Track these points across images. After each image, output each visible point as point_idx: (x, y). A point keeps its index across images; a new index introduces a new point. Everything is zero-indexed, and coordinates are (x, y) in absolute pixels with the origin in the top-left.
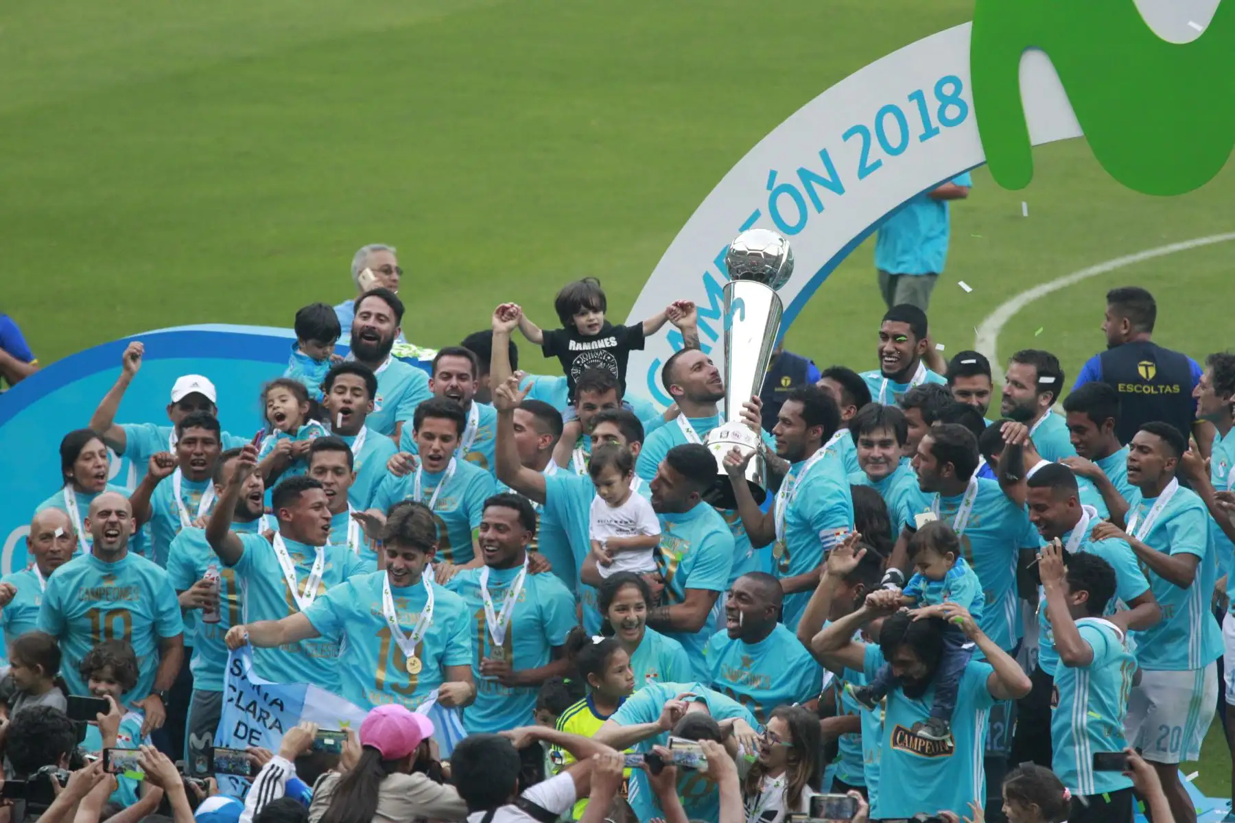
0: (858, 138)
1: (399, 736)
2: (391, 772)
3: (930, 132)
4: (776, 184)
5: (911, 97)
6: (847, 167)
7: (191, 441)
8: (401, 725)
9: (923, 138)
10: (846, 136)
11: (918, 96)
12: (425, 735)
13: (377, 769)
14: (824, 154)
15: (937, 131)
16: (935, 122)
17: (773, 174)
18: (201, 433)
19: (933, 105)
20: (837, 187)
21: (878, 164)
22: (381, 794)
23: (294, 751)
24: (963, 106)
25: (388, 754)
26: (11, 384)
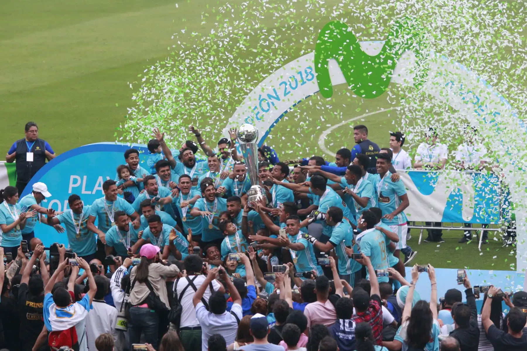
0: (283, 85)
1: (151, 252)
2: (151, 263)
4: (262, 98)
5: (298, 73)
6: (280, 93)
8: (151, 249)
9: (302, 85)
10: (280, 85)
11: (300, 73)
12: (158, 251)
14: (274, 90)
15: (305, 82)
16: (305, 80)
17: (260, 96)
19: (304, 75)
20: (278, 98)
21: (289, 92)
23: (127, 265)
24: (313, 75)
26: (49, 160)
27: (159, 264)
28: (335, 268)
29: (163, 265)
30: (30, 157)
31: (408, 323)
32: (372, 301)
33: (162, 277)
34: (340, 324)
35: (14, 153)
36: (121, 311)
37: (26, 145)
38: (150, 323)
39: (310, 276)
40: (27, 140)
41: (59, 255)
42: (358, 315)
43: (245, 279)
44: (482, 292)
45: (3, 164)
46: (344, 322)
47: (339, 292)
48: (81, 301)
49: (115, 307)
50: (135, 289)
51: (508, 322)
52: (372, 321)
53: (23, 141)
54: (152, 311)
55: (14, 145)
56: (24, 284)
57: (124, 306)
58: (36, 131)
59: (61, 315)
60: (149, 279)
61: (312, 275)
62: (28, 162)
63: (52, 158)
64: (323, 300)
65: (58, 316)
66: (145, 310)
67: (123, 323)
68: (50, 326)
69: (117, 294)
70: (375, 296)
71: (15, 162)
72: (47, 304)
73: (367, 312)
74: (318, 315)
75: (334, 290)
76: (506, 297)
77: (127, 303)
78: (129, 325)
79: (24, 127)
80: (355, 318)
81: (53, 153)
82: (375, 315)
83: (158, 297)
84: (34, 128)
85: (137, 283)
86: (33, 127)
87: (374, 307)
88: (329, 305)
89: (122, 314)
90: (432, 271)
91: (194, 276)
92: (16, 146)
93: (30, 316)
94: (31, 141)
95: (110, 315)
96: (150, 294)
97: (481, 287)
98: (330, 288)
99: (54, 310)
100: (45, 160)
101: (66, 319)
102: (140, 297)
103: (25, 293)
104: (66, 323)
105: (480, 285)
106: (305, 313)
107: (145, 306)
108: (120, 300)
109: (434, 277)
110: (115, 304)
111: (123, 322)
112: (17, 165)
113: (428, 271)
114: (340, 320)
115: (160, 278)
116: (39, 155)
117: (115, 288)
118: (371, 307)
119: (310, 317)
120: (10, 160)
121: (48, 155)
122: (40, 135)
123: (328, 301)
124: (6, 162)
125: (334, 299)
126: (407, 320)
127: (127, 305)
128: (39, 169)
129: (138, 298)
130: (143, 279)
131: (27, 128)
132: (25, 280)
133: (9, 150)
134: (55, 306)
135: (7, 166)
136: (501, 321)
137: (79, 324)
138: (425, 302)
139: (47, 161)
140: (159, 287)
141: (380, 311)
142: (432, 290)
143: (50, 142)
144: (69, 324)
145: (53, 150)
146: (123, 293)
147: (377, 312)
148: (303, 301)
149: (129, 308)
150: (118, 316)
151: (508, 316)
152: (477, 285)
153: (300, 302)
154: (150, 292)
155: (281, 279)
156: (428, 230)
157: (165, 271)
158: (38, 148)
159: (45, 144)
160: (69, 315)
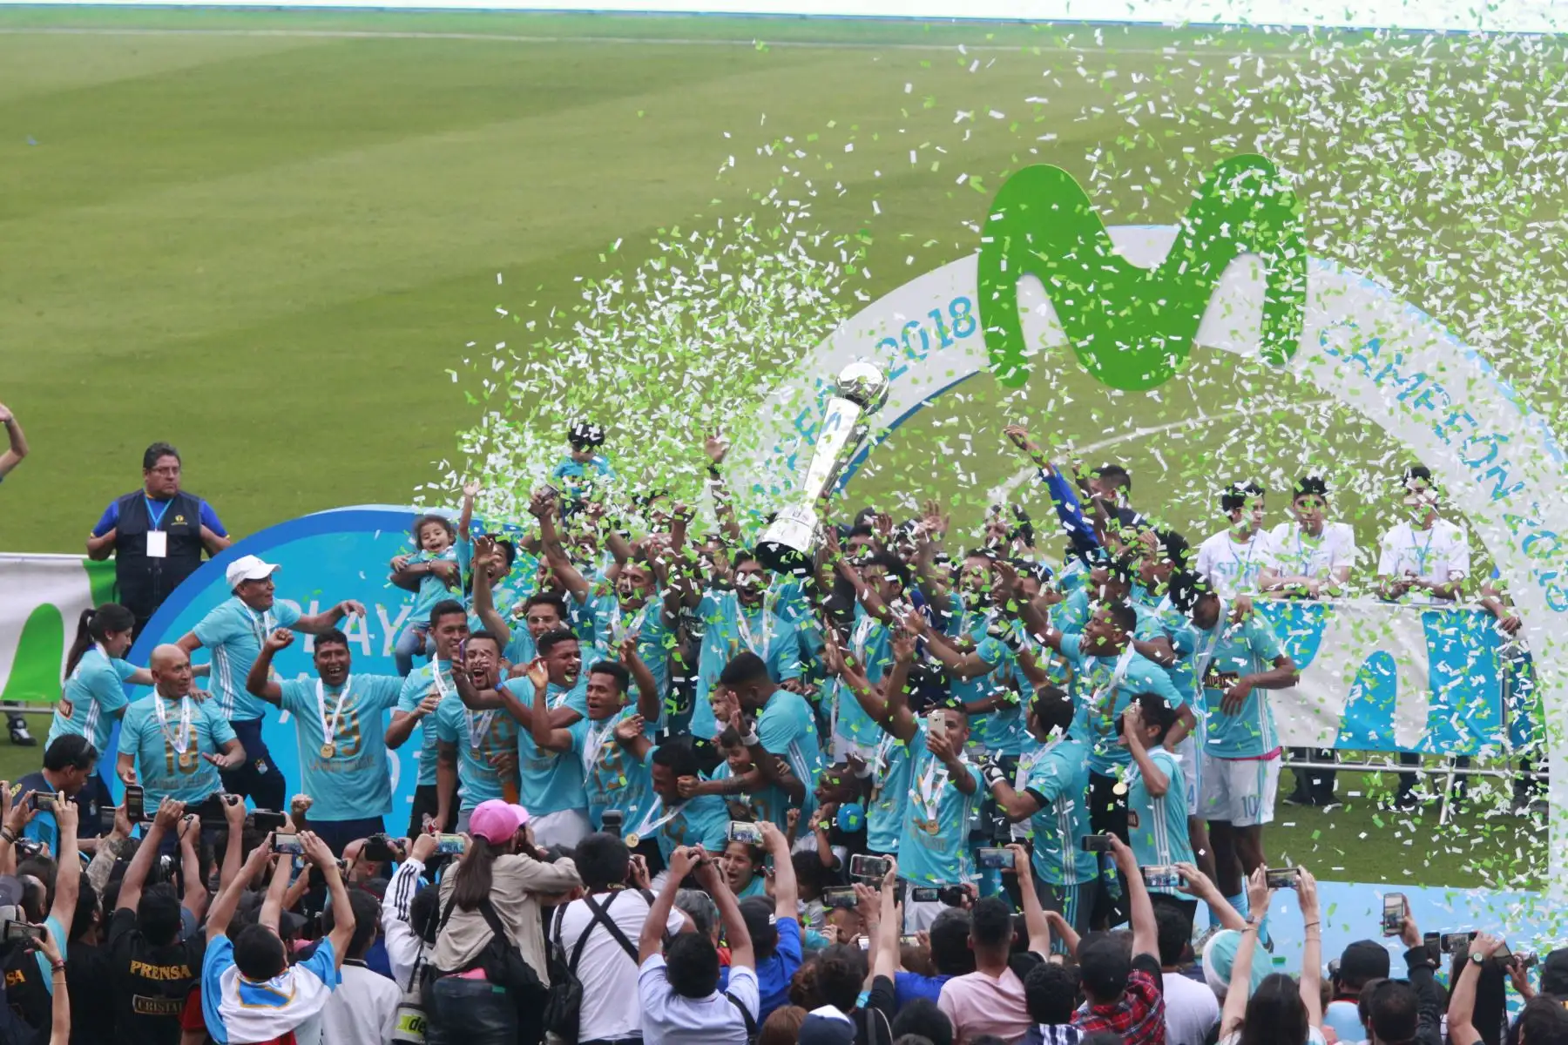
0: (887, 348)
1: (501, 825)
2: (501, 854)
3: (946, 343)
4: (823, 387)
5: (930, 315)
7: (327, 654)
8: (502, 816)
9: (940, 348)
10: (878, 347)
11: (935, 314)
12: (521, 821)
13: (486, 852)
15: (951, 342)
16: (951, 335)
17: (819, 381)
18: (335, 646)
19: (948, 320)
21: (904, 368)
22: (494, 874)
23: (423, 854)
24: (972, 321)
25: (494, 839)
26: (211, 555)
27: (522, 857)
28: (1028, 877)
29: (532, 861)
30: (157, 545)
31: (1237, 1036)
32: (1137, 973)
33: (530, 894)
34: (1042, 1037)
35: (112, 533)
36: (410, 990)
37: (146, 511)
38: (494, 1025)
39: (960, 898)
40: (147, 495)
41: (227, 827)
42: (1094, 1013)
43: (770, 904)
44: (1447, 949)
45: (80, 563)
46: (1053, 1031)
47: (1038, 945)
48: (311, 960)
49: (393, 978)
50: (452, 926)
51: (1522, 1037)
52: (1133, 1029)
53: (139, 497)
54: (496, 989)
55: (110, 512)
56: (126, 911)
57: (418, 977)
58: (175, 469)
59: (254, 999)
60: (493, 898)
61: (965, 897)
62: (152, 559)
63: (219, 548)
64: (994, 967)
65: (245, 1000)
66: (479, 986)
67: (415, 1025)
68: (224, 1029)
69: (400, 942)
70: (1144, 960)
71: (112, 557)
72: (214, 967)
73: (1122, 1004)
74: (978, 1012)
75: (1024, 941)
76: (1515, 967)
77: (426, 967)
78: (432, 1031)
79: (140, 458)
80: (1085, 1019)
81: (222, 534)
82: (1144, 1013)
83: (516, 951)
84: (168, 461)
85: (456, 911)
86: (166, 458)
87: (1140, 991)
88: (1010, 983)
89: (413, 998)
90: (1310, 888)
91: (608, 895)
92: (116, 513)
93: (144, 1005)
94: (160, 498)
95: (379, 1000)
96: (492, 941)
97: (1445, 938)
98: (1012, 934)
99: (235, 986)
100: (199, 553)
101: (268, 1010)
102: (462, 949)
103: (128, 938)
104: (270, 1023)
105: (1443, 930)
106: (942, 1004)
107: (478, 974)
108: (407, 958)
109: (1313, 906)
110: (394, 972)
111: (417, 1021)
112: (121, 568)
113: (1298, 886)
114: (1042, 1026)
115: (524, 898)
116: (183, 538)
117: (395, 926)
118: (1132, 991)
119: (955, 1016)
120: (97, 553)
121: (210, 540)
122: (187, 482)
123: (1008, 972)
124: (86, 556)
125: (1024, 965)
126: (1234, 1029)
127: (427, 973)
128: (182, 579)
129: (457, 953)
130: (475, 899)
131: (149, 462)
132: (130, 900)
133: (96, 523)
134: (238, 974)
135: (89, 569)
136: (1503, 1034)
137: (306, 1024)
138: (1287, 980)
139: (204, 557)
140: (519, 920)
141: (1157, 1004)
142: (1307, 941)
143: (213, 503)
144: (278, 1026)
145: (224, 523)
146: (417, 938)
147: (1151, 1005)
148: (936, 971)
149: (432, 981)
150: (401, 1005)
151: (1522, 1018)
152: (1434, 931)
153: (928, 974)
154: (492, 934)
155: (871, 906)
156: (1294, 769)
157: (540, 879)
158: (179, 519)
159: (201, 510)
160: (279, 999)
